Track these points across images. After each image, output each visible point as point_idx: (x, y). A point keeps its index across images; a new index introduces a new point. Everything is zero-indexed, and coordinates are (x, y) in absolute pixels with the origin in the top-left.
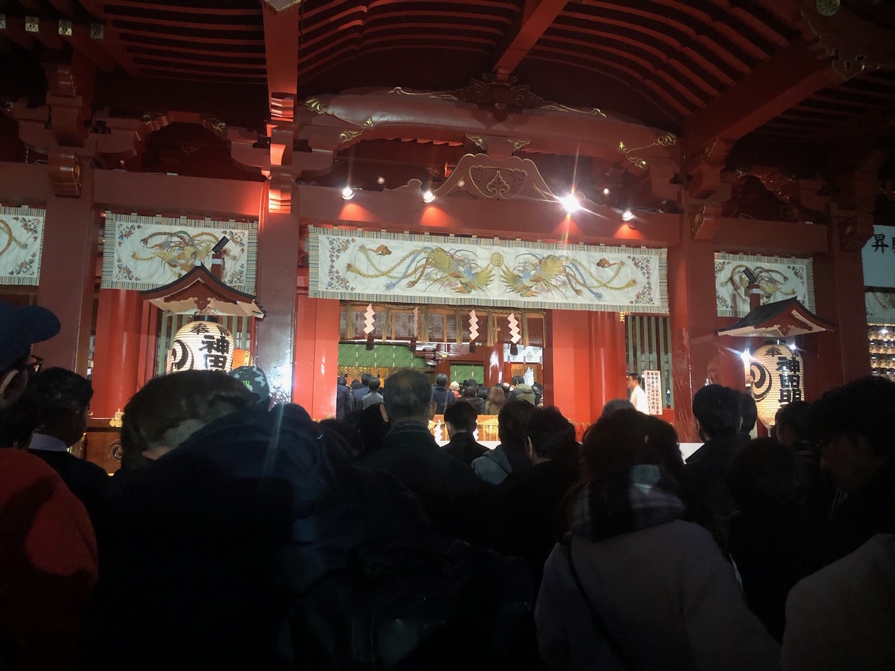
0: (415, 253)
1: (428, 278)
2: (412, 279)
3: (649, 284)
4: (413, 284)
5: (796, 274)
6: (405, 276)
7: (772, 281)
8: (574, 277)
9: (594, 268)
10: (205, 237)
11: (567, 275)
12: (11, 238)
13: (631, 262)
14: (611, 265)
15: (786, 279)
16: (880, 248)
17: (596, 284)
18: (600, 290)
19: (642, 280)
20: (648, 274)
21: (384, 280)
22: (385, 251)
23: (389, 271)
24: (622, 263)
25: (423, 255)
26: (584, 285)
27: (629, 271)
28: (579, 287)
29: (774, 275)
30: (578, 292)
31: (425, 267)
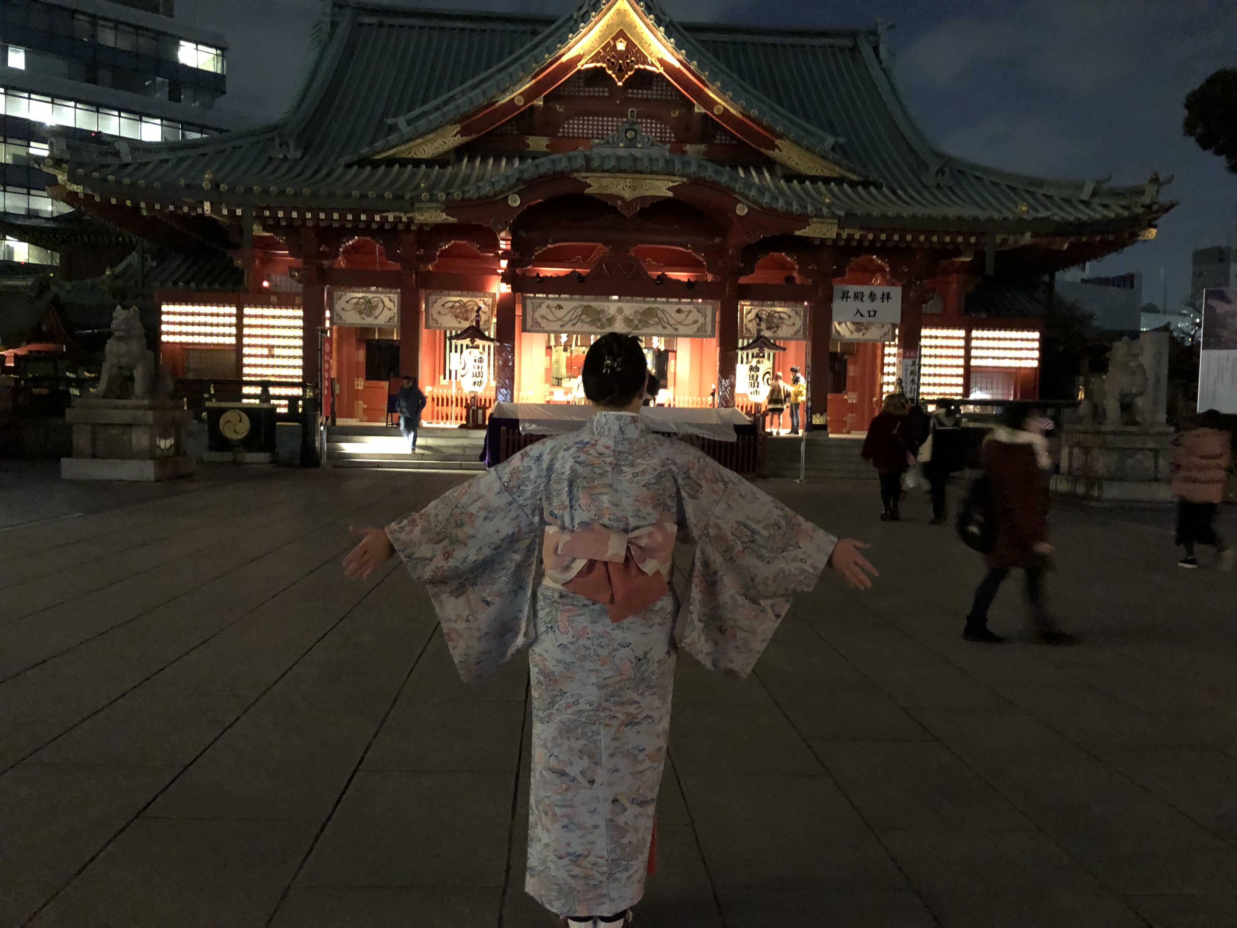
0: (576, 308)
1: (583, 321)
2: (574, 322)
3: (705, 322)
4: (574, 325)
5: (796, 313)
6: (570, 320)
7: (781, 318)
8: (663, 319)
9: (674, 314)
10: (471, 303)
11: (659, 318)
12: (384, 306)
13: (696, 310)
14: (683, 312)
15: (790, 317)
16: (845, 299)
17: (675, 322)
18: (677, 327)
19: (701, 320)
20: (705, 317)
21: (560, 323)
22: (560, 307)
23: (563, 318)
24: (690, 311)
25: (580, 309)
26: (668, 323)
27: (695, 315)
28: (665, 325)
29: (783, 315)
30: (664, 328)
31: (581, 315)
